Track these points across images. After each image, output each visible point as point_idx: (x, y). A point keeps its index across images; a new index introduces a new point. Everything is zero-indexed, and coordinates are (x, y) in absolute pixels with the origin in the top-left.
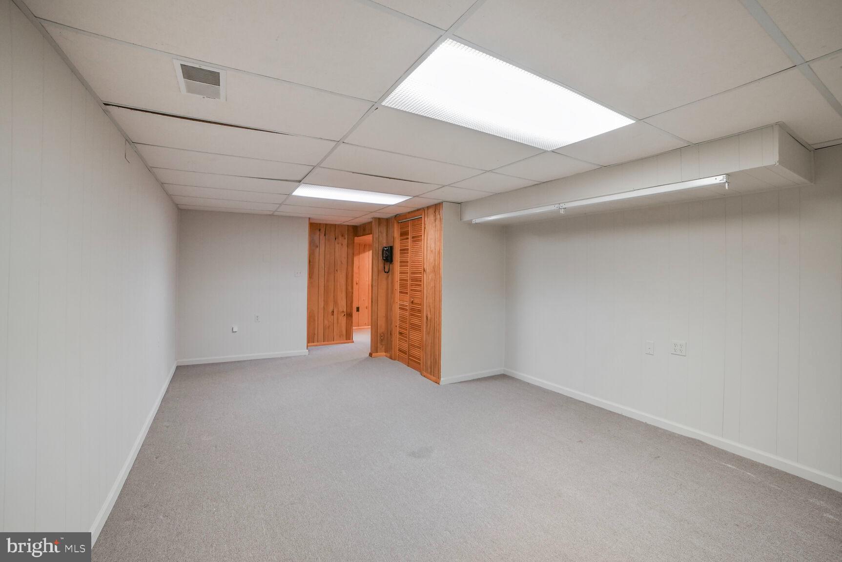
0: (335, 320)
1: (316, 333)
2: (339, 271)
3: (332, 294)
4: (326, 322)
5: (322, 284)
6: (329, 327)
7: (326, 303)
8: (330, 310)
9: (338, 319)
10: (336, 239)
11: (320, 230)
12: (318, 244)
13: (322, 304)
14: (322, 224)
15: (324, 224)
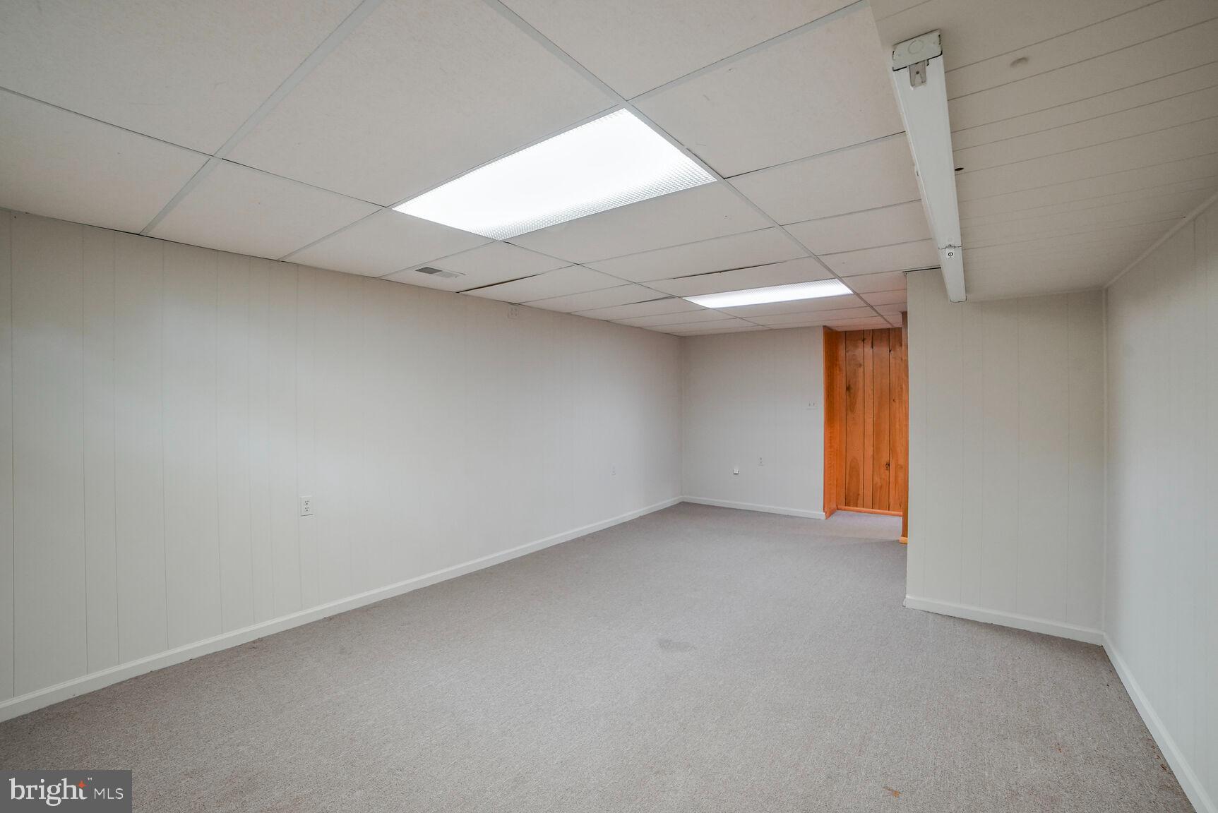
0: (892, 479)
1: (861, 492)
2: (897, 401)
3: (887, 438)
4: (877, 479)
5: (869, 421)
6: (881, 487)
7: (877, 449)
8: (885, 460)
9: (896, 477)
10: (890, 351)
11: (863, 340)
12: (862, 362)
13: (869, 451)
14: (867, 330)
15: (870, 330)
